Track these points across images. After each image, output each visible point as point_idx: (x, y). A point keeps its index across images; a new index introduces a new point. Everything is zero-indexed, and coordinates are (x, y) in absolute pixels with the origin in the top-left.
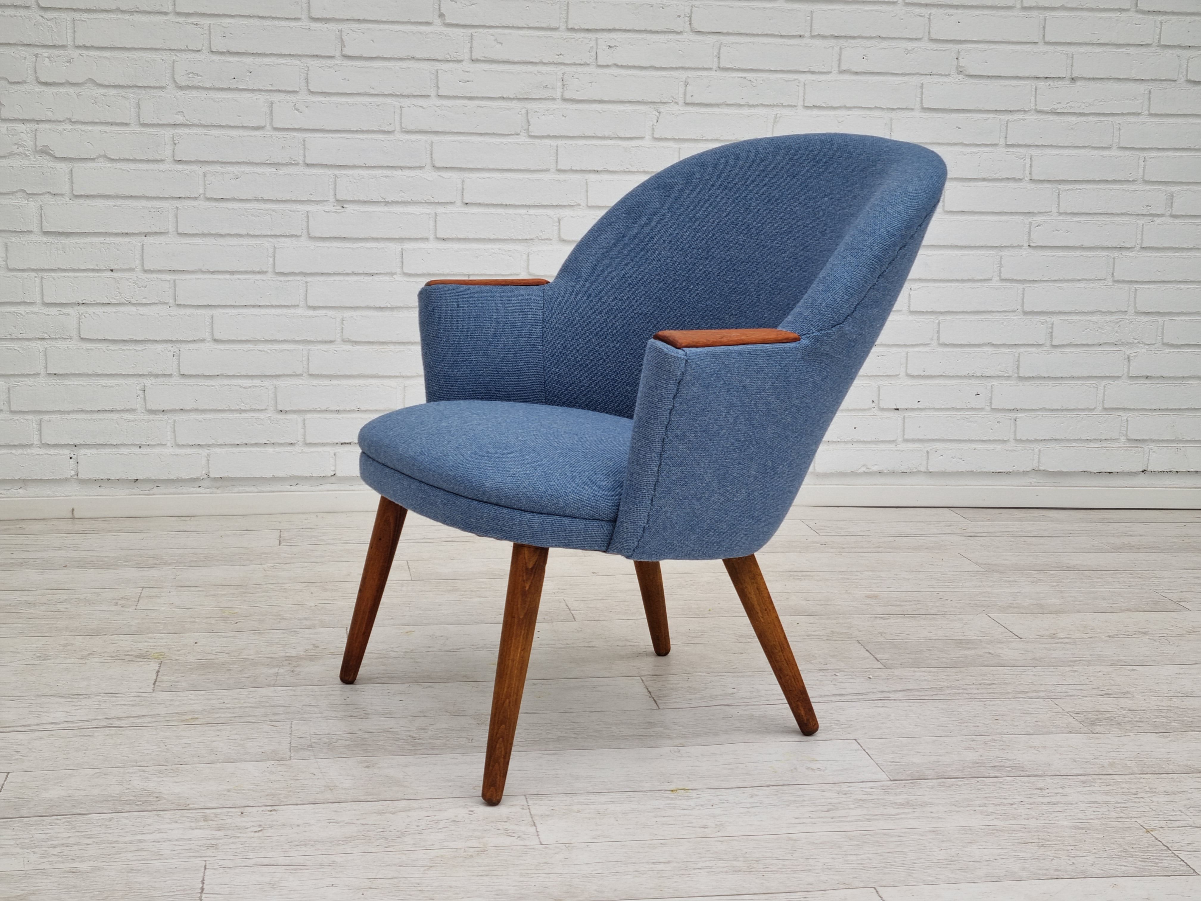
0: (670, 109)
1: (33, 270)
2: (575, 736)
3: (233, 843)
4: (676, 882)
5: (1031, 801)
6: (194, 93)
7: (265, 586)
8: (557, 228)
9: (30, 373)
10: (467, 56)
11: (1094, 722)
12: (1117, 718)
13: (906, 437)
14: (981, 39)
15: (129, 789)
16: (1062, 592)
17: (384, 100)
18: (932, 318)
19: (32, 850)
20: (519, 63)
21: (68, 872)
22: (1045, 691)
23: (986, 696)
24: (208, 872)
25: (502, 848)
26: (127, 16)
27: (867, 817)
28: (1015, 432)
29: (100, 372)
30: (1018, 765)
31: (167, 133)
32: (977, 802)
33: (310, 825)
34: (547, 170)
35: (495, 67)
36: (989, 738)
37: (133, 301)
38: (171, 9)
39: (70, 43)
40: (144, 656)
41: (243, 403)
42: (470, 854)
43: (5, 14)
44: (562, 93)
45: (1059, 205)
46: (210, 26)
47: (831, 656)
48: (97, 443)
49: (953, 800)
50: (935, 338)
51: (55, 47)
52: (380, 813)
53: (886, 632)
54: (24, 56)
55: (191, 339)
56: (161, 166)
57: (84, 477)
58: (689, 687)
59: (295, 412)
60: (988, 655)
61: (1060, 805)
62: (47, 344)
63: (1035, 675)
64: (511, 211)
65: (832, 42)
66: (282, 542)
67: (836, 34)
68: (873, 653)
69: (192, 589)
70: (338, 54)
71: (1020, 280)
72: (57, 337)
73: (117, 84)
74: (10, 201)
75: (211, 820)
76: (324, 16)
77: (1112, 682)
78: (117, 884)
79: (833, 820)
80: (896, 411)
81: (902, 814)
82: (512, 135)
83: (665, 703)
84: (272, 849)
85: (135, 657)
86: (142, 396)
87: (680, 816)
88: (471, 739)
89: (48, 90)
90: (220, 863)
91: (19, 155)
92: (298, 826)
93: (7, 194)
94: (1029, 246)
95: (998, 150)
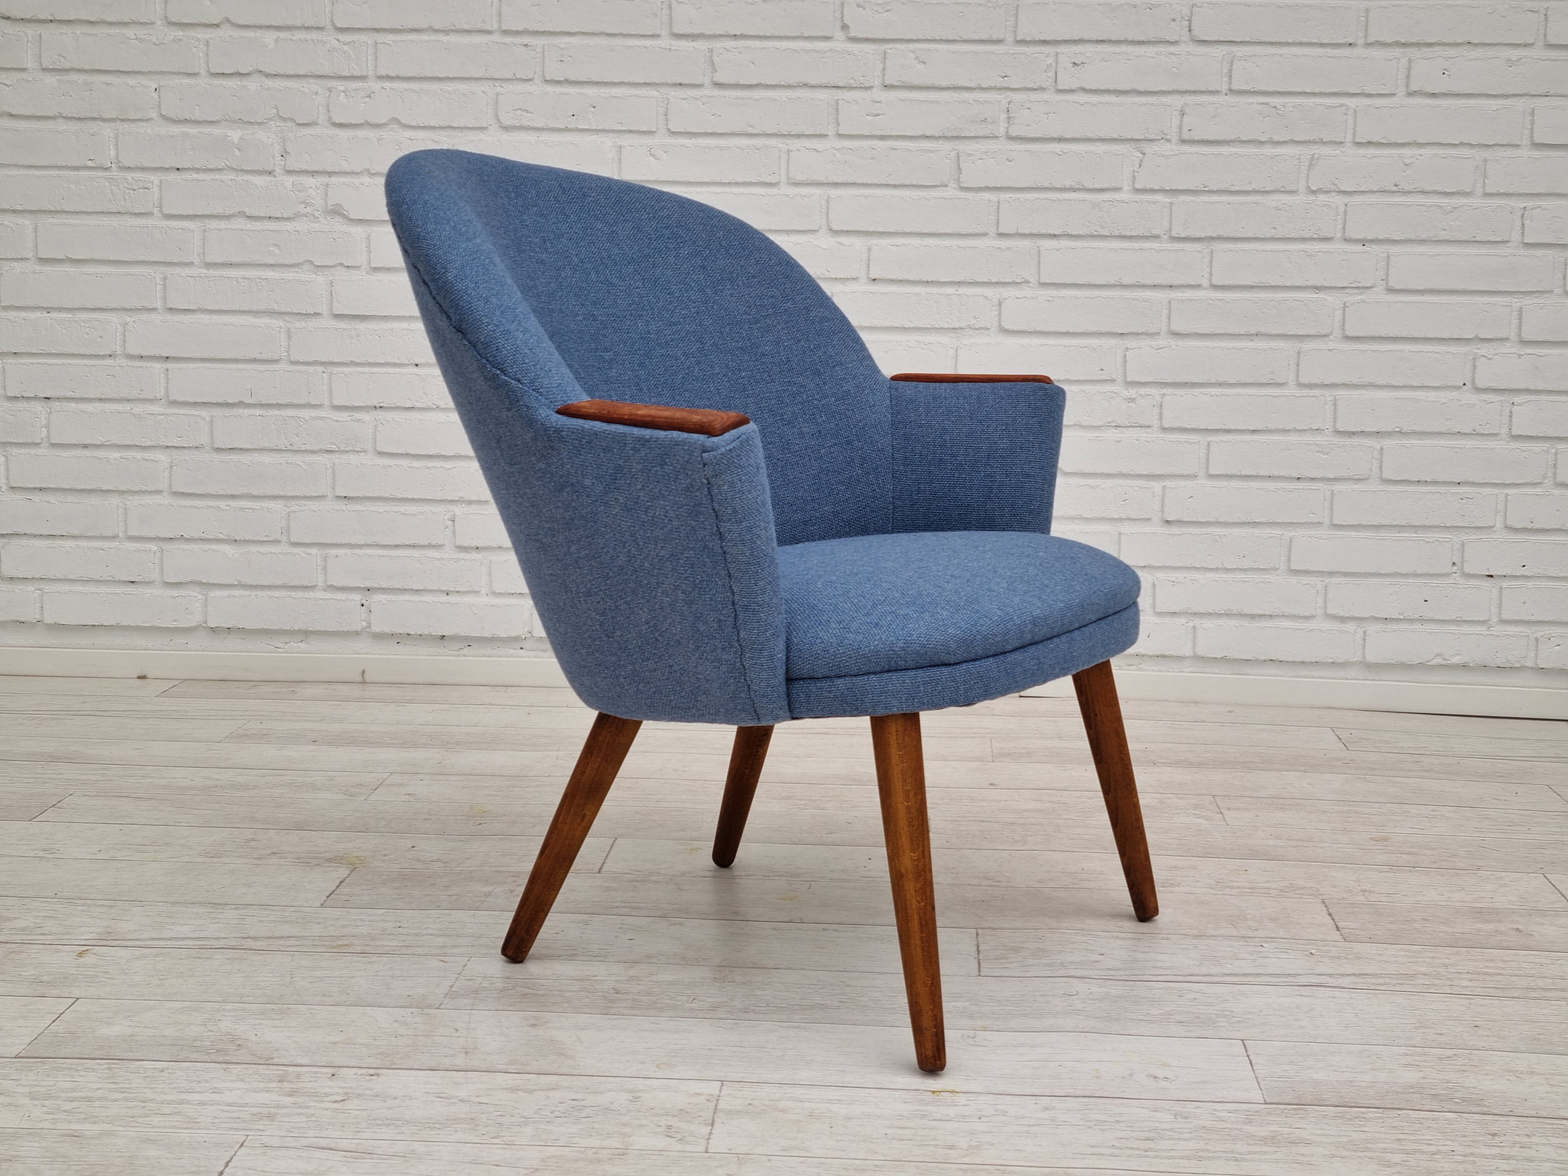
0: (1158, 149)
1: (322, 364)
3: (298, 1114)
5: (1468, 1150)
6: (523, 136)
7: (545, 779)
8: (996, 313)
9: (314, 495)
10: (877, 82)
13: (1504, 616)
15: (211, 1031)
17: (767, 142)
18: (1546, 445)
19: (43, 1102)
20: (948, 88)
21: (68, 1136)
23: (1477, 991)
24: (242, 1151)
25: (649, 1152)
26: (441, 37)
29: (399, 496)
30: (1475, 1096)
32: (1381, 1145)
33: (411, 1098)
34: (985, 235)
35: (915, 94)
36: (1449, 1053)
37: (442, 405)
38: (495, 26)
39: (371, 73)
40: (335, 860)
42: (600, 1157)
43: (294, 38)
44: (1007, 128)
46: (543, 48)
47: (1271, 919)
48: (395, 587)
49: (1345, 1139)
50: (1550, 474)
51: (353, 78)
52: (513, 1090)
53: (1372, 889)
54: (316, 90)
57: (378, 631)
58: (1039, 948)
60: (1513, 933)
61: (1511, 1161)
62: (336, 458)
64: (934, 290)
65: (1397, 52)
67: (1403, 41)
68: (1336, 918)
69: (451, 778)
70: (707, 82)
72: (348, 449)
73: (426, 124)
74: (296, 274)
75: (288, 1081)
76: (689, 31)
78: (119, 1157)
79: (1146, 1153)
80: (1489, 578)
81: (1255, 1153)
82: (937, 186)
83: (991, 968)
84: (343, 1126)
85: (327, 860)
86: (451, 528)
87: (925, 1129)
88: (693, 998)
89: (343, 134)
90: (265, 1140)
91: (306, 217)
92: (395, 1098)
93: (292, 266)
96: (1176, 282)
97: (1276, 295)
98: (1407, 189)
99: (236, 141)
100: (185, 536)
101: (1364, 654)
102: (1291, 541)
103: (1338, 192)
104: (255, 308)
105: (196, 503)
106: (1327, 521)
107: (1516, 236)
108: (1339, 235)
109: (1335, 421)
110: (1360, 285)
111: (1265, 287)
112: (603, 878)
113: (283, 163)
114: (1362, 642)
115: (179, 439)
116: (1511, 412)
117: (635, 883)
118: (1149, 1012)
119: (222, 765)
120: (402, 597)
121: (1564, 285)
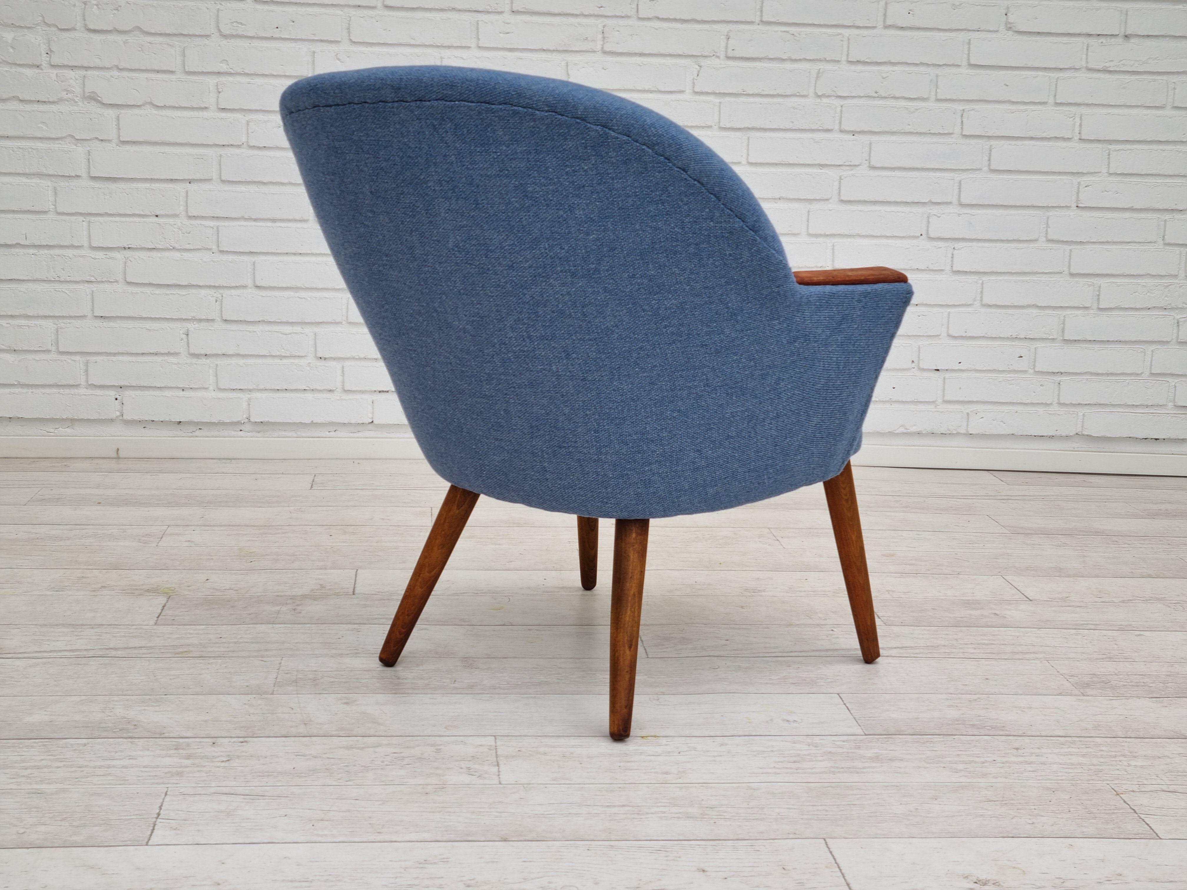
0: (711, 63)
1: (81, 214)
2: (559, 681)
3: (198, 771)
4: (626, 825)
5: (1004, 760)
6: (239, 42)
7: (287, 528)
9: (77, 315)
10: (507, 8)
11: (1088, 685)
12: (1112, 681)
13: (946, 398)
15: (110, 716)
16: (1084, 556)
18: (976, 277)
20: (560, 15)
21: (34, 793)
22: (1044, 653)
23: (981, 656)
24: (168, 798)
25: (461, 786)
27: (833, 770)
28: (1059, 395)
29: (145, 316)
30: (998, 725)
31: (211, 81)
32: (948, 759)
33: (277, 757)
35: (537, 19)
36: (975, 697)
37: (177, 246)
40: (154, 591)
41: (283, 349)
42: (427, 791)
44: (603, 45)
45: (1109, 165)
47: (833, 612)
48: (142, 385)
49: (924, 756)
50: (978, 298)
52: (348, 748)
54: (73, 4)
55: (234, 285)
56: (205, 114)
57: (129, 418)
58: (682, 637)
59: (334, 359)
60: (993, 616)
61: (1033, 765)
62: (94, 287)
63: (1037, 637)
66: (314, 485)
69: (216, 528)
70: (379, 5)
71: (1067, 242)
72: (104, 280)
73: (163, 32)
74: (60, 146)
75: (182, 749)
77: (1116, 646)
78: (78, 806)
79: (798, 771)
80: (936, 371)
81: (869, 767)
83: (655, 652)
84: (235, 778)
85: (146, 591)
86: (186, 340)
87: (645, 762)
88: (454, 680)
89: (97, 37)
90: (182, 790)
91: (68, 101)
92: (266, 757)
93: (57, 139)
94: (1077, 206)
95: (1047, 108)
97: (793, 170)
98: (883, 95)
99: (9, 41)
103: (836, 97)
104: (27, 171)
107: (957, 130)
108: (837, 127)
109: (833, 261)
110: (852, 164)
111: (786, 164)
112: (358, 598)
113: (48, 59)
116: (953, 255)
117: (383, 601)
118: (771, 677)
120: (147, 393)
121: (989, 165)
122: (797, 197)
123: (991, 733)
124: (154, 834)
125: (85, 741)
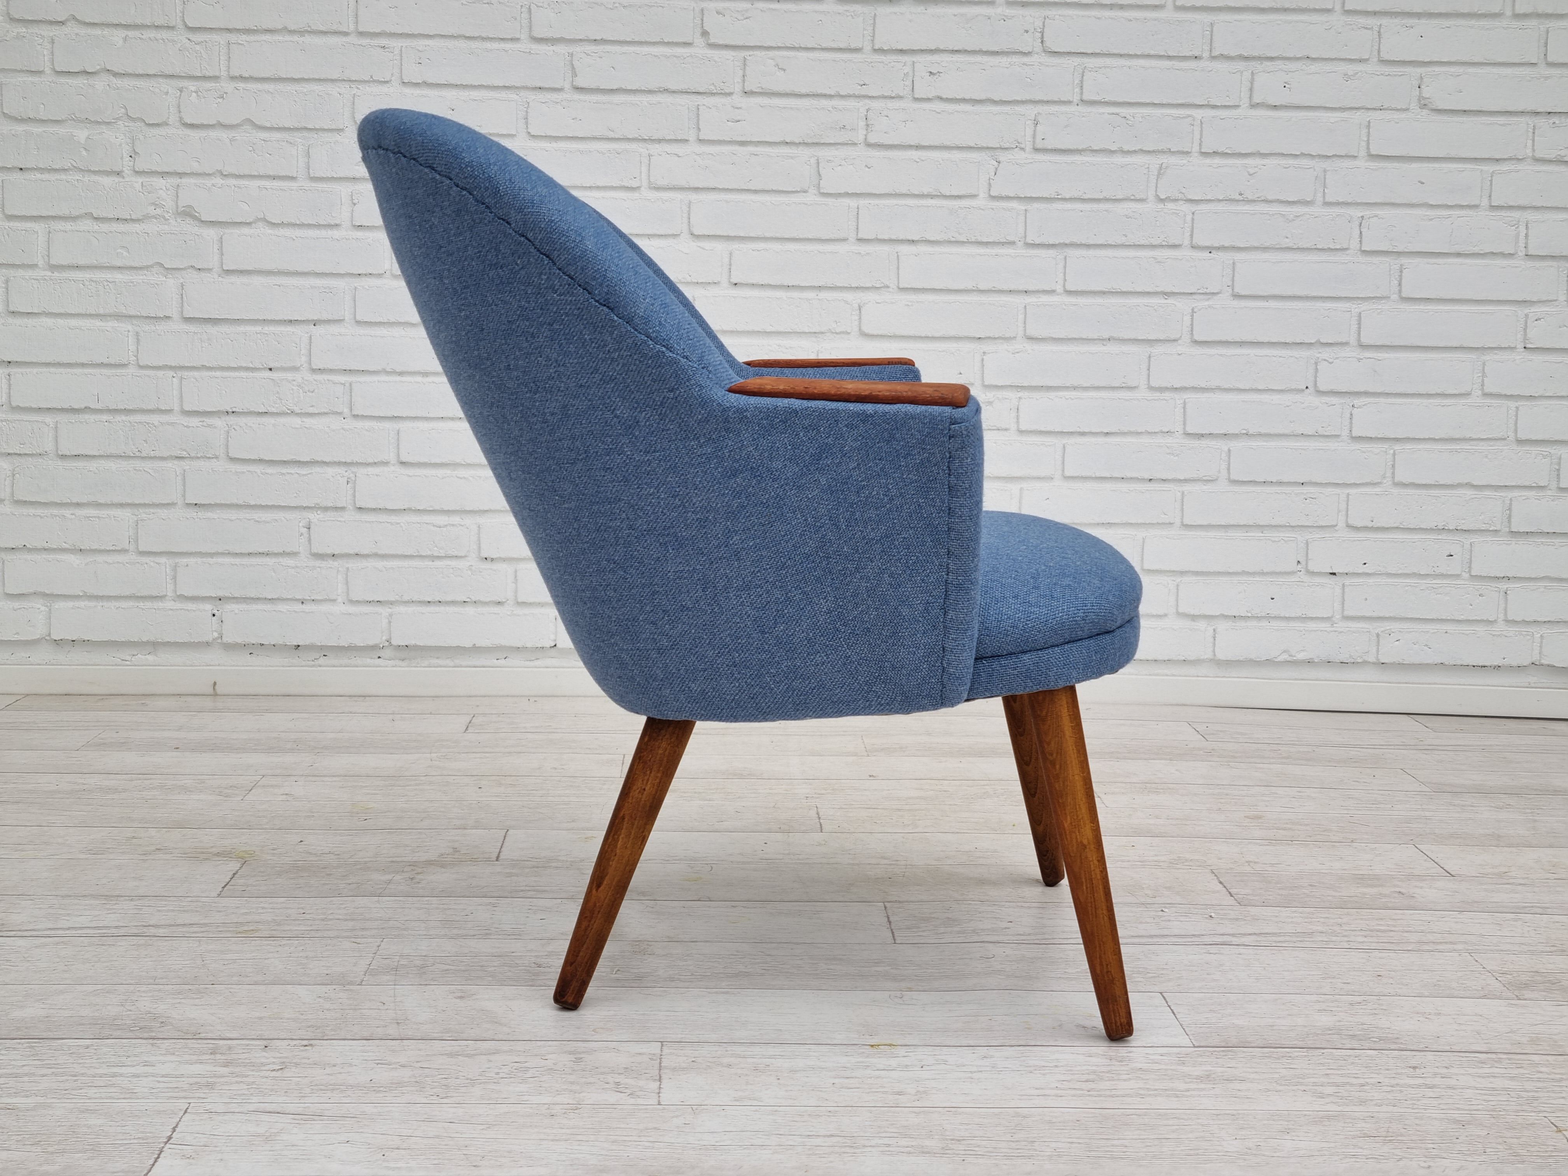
0: (1013, 157)
1: (171, 368)
2: (763, 971)
3: (237, 1082)
5: (1394, 1082)
7: (423, 778)
8: (857, 318)
9: (163, 502)
10: (738, 88)
11: (1526, 986)
12: (1563, 981)
13: (1346, 613)
14: (1453, 60)
15: (130, 1011)
16: (1535, 821)
17: (628, 147)
18: (1383, 447)
20: (807, 95)
22: (1465, 943)
23: (1373, 946)
24: (185, 1118)
25: (602, 1106)
26: (296, 38)
27: (1142, 1092)
28: (1506, 610)
29: (253, 503)
30: (1390, 1035)
31: (343, 189)
32: (1312, 1080)
33: (351, 1065)
34: (845, 240)
35: (776, 101)
36: (1359, 999)
37: (297, 410)
38: (352, 27)
39: (224, 73)
40: (225, 854)
41: (436, 547)
42: (553, 1112)
43: (143, 37)
44: (866, 135)
46: (401, 50)
47: (1166, 888)
48: (248, 596)
49: (1276, 1076)
50: (1389, 474)
51: (205, 78)
52: (451, 1055)
53: (1257, 860)
54: (165, 91)
55: (371, 461)
56: (336, 233)
57: (230, 641)
58: (948, 918)
59: (504, 560)
60: (1396, 895)
61: (1434, 1090)
62: (186, 465)
63: (1456, 922)
64: (796, 294)
65: (1241, 65)
66: (469, 728)
67: (1246, 54)
68: (1228, 886)
69: (327, 779)
70: (567, 86)
71: (1512, 396)
72: (199, 455)
73: (280, 126)
74: (144, 277)
75: (221, 1054)
76: (549, 35)
78: (59, 1126)
79: (1090, 1093)
80: (1332, 576)
81: (1194, 1089)
82: (797, 192)
83: (905, 936)
84: (286, 1092)
85: (215, 855)
86: (307, 535)
87: (871, 1078)
89: (195, 134)
90: (208, 1107)
91: (156, 218)
92: (334, 1066)
93: (141, 268)
94: (1525, 348)
95: (1480, 213)
96: (1030, 288)
97: (1127, 301)
98: (1250, 198)
99: (83, 142)
100: (28, 546)
101: (1214, 651)
102: (1144, 542)
103: (1185, 200)
104: (102, 311)
105: (39, 511)
106: (1178, 521)
107: (1354, 244)
108: (1187, 242)
109: (1184, 424)
110: (1208, 291)
111: (1117, 292)
112: (501, 865)
113: (131, 164)
114: (1212, 640)
115: (22, 446)
116: (1351, 415)
117: (536, 869)
118: (1067, 971)
119: (85, 771)
120: (255, 607)
121: (1400, 291)
122: (1133, 337)
123: (1377, 1046)
124: (157, 1164)
125: (88, 1042)
